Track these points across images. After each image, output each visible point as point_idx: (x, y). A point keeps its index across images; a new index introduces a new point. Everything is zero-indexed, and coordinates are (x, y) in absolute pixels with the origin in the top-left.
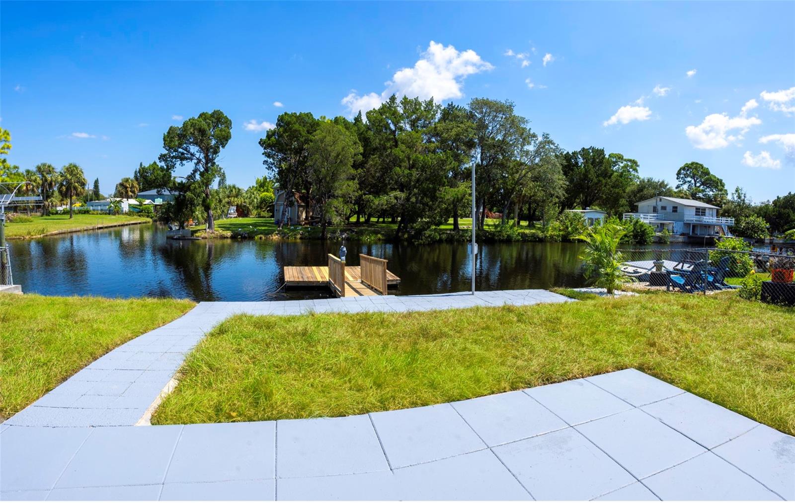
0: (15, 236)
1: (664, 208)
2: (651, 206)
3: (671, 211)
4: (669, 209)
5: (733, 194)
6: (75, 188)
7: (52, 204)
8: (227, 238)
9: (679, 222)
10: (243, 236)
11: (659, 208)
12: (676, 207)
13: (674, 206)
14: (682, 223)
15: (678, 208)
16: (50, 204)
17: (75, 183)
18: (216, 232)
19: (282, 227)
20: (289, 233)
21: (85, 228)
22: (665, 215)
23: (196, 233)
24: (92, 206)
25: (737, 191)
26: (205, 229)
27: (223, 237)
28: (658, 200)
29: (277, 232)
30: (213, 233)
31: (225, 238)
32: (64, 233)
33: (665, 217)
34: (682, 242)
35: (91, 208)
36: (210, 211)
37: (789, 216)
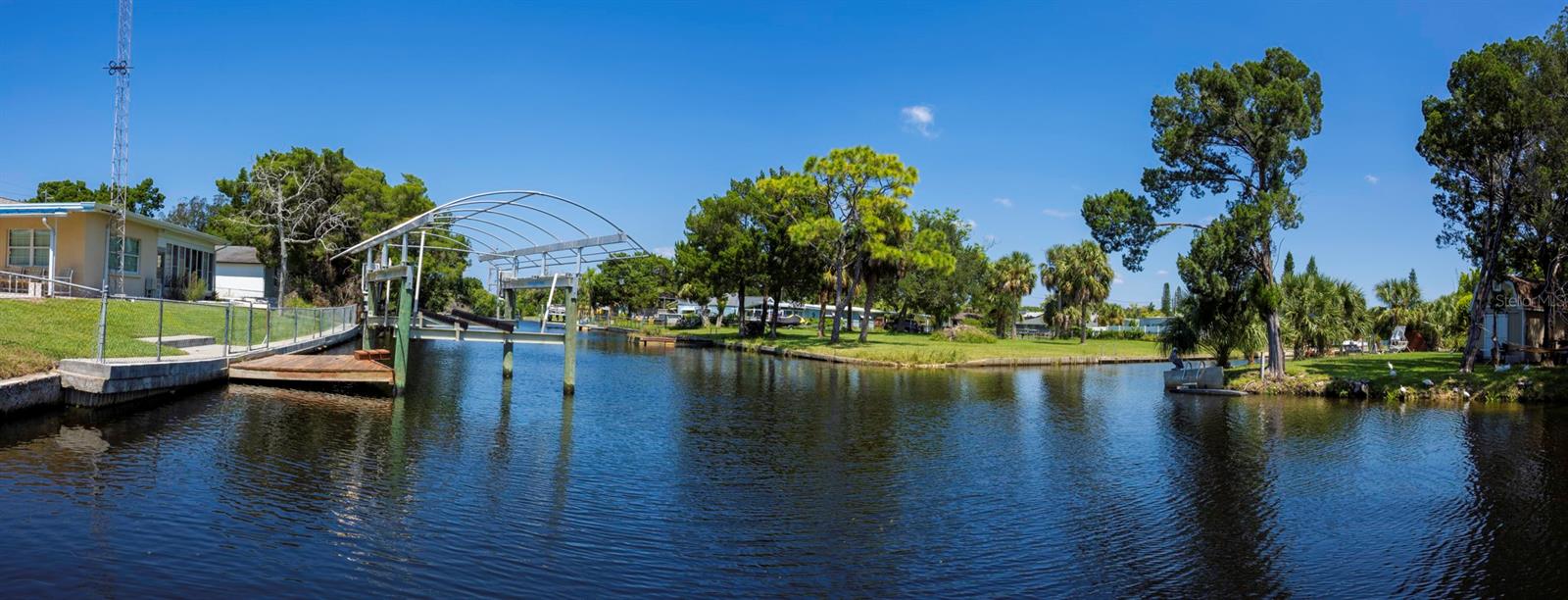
0: (885, 359)
6: (1089, 286)
7: (1070, 318)
8: (1314, 394)
10: (1356, 390)
16: (1067, 317)
17: (1088, 275)
18: (1288, 378)
19: (1473, 367)
20: (1489, 383)
21: (1067, 360)
23: (1233, 378)
24: (1148, 326)
26: (1260, 370)
27: (1304, 393)
29: (1451, 381)
30: (1279, 379)
31: (1308, 394)
32: (1007, 365)
35: (1145, 329)
36: (1272, 319)
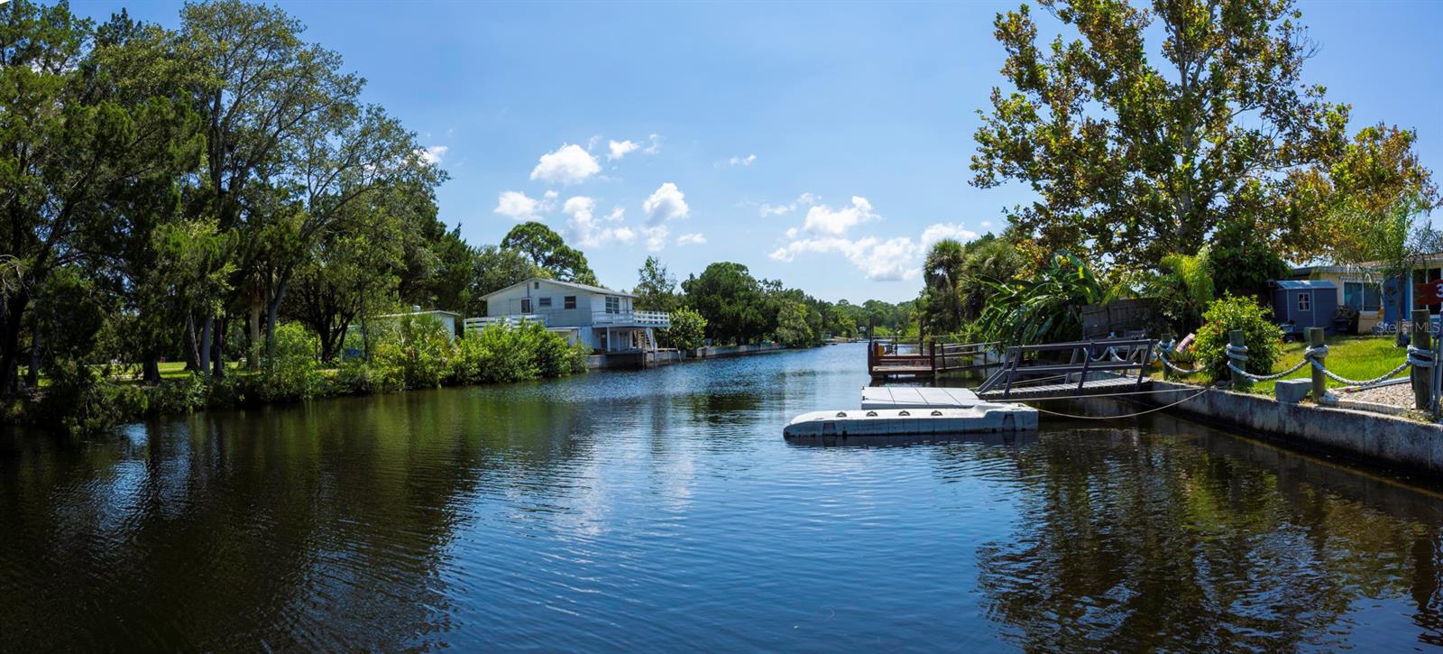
1: (545, 302)
2: (518, 299)
3: (563, 307)
4: (558, 303)
5: (641, 271)
9: (585, 328)
11: (535, 303)
12: (573, 298)
13: (567, 295)
14: (590, 327)
15: (577, 299)
22: (549, 315)
25: (648, 265)
28: (532, 285)
33: (549, 321)
34: (601, 368)
37: (718, 306)
